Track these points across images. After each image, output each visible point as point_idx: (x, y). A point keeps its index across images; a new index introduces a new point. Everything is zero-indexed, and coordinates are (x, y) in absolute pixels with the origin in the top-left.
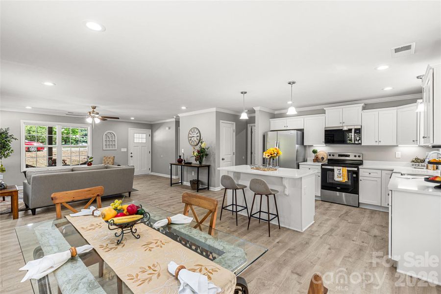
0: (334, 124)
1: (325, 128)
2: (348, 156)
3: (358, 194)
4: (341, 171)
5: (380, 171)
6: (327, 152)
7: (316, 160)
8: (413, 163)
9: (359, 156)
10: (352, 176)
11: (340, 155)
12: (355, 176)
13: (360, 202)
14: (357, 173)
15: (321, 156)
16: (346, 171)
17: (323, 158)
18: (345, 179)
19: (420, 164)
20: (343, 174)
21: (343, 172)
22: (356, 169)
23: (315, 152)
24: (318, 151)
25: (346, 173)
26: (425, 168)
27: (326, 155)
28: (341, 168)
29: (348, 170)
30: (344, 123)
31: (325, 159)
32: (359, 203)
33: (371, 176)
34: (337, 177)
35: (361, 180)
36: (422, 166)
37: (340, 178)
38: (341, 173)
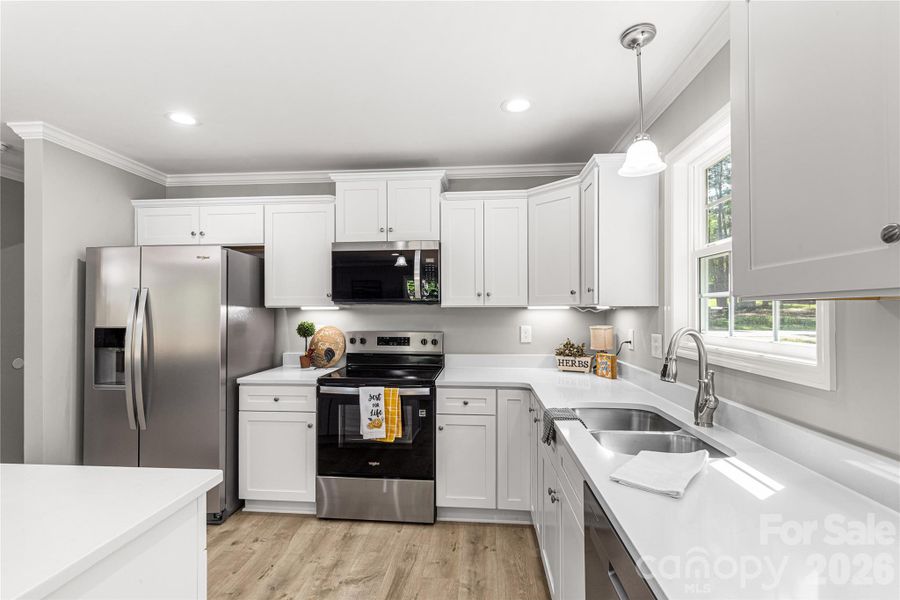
0: (362, 232)
1: (335, 244)
2: (406, 341)
3: (433, 478)
4: (382, 403)
5: (494, 391)
6: (344, 330)
7: (310, 359)
8: (561, 358)
9: (434, 342)
10: (415, 413)
11: (382, 341)
12: (422, 413)
13: (438, 505)
14: (429, 403)
15: (327, 346)
16: (398, 400)
17: (330, 353)
18: (392, 432)
19: (578, 359)
20: (387, 411)
21: (386, 405)
22: (426, 391)
23: (305, 331)
24: (317, 328)
25: (395, 410)
26: (588, 369)
27: (340, 340)
28: (381, 390)
29: (403, 398)
30: (391, 230)
31: (337, 357)
32: (436, 508)
33: (467, 409)
34: (369, 426)
35: (441, 429)
36: (581, 364)
37: (379, 426)
38: (382, 407)
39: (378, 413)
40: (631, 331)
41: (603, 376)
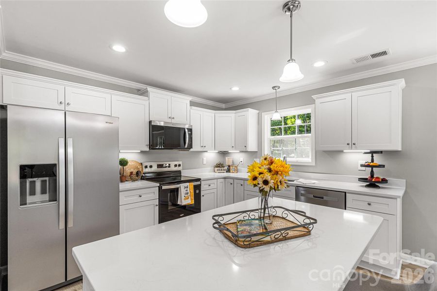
1: (150, 121)
5: (216, 180)
8: (218, 168)
9: (179, 165)
11: (159, 166)
12: (197, 191)
14: (199, 187)
16: (193, 187)
18: (192, 200)
19: (223, 168)
26: (226, 171)
28: (188, 184)
30: (174, 118)
33: (210, 187)
34: (185, 199)
35: (203, 196)
36: (224, 170)
37: (188, 199)
38: (189, 191)
39: (187, 194)
40: (242, 158)
41: (233, 173)
